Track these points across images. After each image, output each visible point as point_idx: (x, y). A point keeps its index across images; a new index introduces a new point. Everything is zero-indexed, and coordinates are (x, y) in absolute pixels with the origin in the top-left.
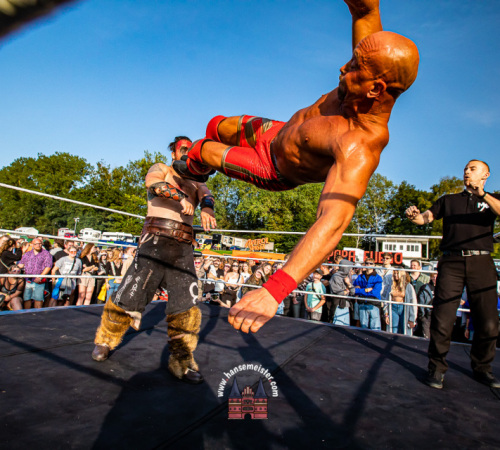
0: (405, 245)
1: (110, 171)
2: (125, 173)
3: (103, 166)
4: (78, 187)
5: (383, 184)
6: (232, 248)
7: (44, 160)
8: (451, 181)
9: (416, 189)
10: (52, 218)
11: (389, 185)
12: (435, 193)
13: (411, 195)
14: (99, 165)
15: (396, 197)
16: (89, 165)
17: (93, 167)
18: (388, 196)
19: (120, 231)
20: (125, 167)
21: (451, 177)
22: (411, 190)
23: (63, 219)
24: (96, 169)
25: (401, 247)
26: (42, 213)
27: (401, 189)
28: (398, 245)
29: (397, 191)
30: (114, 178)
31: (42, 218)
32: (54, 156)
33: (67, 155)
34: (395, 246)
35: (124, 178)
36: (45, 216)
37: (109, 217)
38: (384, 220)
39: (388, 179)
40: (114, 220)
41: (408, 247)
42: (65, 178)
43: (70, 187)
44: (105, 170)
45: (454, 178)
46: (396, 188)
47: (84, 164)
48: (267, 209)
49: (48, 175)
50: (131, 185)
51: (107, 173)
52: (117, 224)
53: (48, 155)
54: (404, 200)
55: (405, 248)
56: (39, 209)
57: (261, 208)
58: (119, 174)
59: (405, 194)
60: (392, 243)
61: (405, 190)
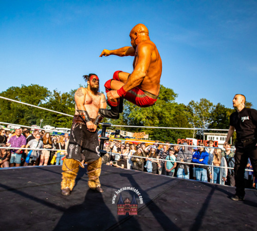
0: (219, 137)
1: (61, 95)
2: (69, 96)
3: (56, 92)
4: (43, 103)
5: (208, 104)
6: (126, 137)
7: (25, 88)
9: (225, 107)
10: (28, 120)
11: (211, 105)
13: (222, 111)
14: (55, 91)
15: (215, 111)
16: (49, 91)
17: (51, 93)
18: (210, 111)
19: (65, 127)
20: (69, 93)
22: (222, 108)
23: (34, 120)
24: (53, 93)
25: (217, 138)
26: (23, 117)
27: (217, 107)
28: (215, 137)
29: (215, 108)
30: (63, 98)
31: (23, 119)
32: (30, 86)
33: (37, 86)
34: (214, 138)
35: (68, 99)
36: (24, 119)
37: (59, 120)
38: (208, 124)
39: (211, 102)
40: (62, 121)
41: (221, 138)
42: (36, 98)
43: (39, 103)
44: (58, 94)
46: (214, 106)
47: (47, 91)
48: (145, 117)
49: (27, 96)
50: (72, 102)
51: (59, 95)
52: (64, 123)
53: (27, 86)
54: (219, 113)
55: (219, 139)
56: (21, 114)
57: (142, 116)
58: (65, 96)
59: (219, 110)
60: (213, 136)
61: (219, 108)
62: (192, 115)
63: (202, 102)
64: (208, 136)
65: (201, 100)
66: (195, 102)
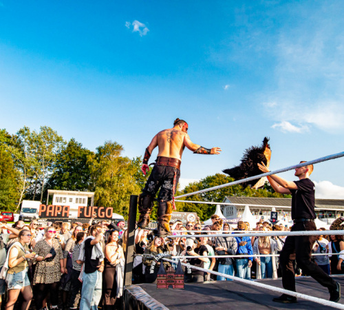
0: (74, 198)
5: (54, 138)
8: (113, 146)
9: (83, 147)
11: (59, 140)
12: (100, 154)
13: (78, 153)
18: (55, 150)
21: (113, 142)
22: (78, 148)
25: (71, 200)
27: (69, 146)
28: (68, 197)
29: (66, 146)
34: (65, 199)
39: (59, 135)
41: (77, 199)
45: (115, 143)
46: (65, 143)
54: (73, 156)
55: (74, 200)
59: (73, 150)
60: (63, 196)
61: (73, 147)
62: (23, 154)
63: (44, 133)
64: (55, 197)
65: (42, 128)
66: (31, 132)
